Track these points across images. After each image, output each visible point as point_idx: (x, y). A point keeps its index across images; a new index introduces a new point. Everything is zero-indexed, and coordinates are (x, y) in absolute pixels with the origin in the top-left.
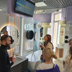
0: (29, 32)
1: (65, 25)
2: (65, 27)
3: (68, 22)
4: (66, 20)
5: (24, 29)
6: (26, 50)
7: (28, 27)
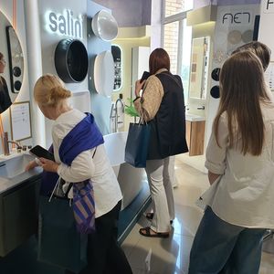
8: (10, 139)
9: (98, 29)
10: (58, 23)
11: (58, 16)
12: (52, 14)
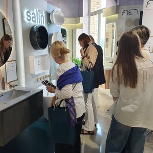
0: (35, 30)
4: (118, 4)
5: (23, 21)
8: (5, 81)
9: (54, 20)
10: (31, 16)
11: (31, 13)
12: (28, 12)
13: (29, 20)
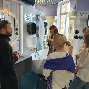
0: (30, 25)
1: (75, 16)
2: (75, 19)
3: (78, 13)
4: (76, 10)
5: (24, 20)
6: (28, 48)
7: (29, 17)
10: (28, 18)
13: (27, 20)
